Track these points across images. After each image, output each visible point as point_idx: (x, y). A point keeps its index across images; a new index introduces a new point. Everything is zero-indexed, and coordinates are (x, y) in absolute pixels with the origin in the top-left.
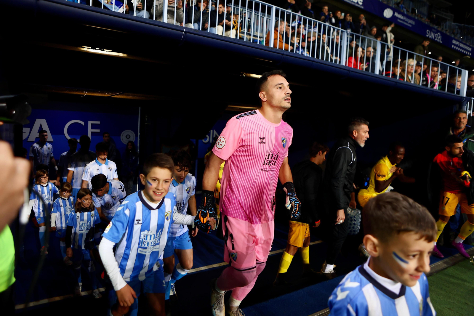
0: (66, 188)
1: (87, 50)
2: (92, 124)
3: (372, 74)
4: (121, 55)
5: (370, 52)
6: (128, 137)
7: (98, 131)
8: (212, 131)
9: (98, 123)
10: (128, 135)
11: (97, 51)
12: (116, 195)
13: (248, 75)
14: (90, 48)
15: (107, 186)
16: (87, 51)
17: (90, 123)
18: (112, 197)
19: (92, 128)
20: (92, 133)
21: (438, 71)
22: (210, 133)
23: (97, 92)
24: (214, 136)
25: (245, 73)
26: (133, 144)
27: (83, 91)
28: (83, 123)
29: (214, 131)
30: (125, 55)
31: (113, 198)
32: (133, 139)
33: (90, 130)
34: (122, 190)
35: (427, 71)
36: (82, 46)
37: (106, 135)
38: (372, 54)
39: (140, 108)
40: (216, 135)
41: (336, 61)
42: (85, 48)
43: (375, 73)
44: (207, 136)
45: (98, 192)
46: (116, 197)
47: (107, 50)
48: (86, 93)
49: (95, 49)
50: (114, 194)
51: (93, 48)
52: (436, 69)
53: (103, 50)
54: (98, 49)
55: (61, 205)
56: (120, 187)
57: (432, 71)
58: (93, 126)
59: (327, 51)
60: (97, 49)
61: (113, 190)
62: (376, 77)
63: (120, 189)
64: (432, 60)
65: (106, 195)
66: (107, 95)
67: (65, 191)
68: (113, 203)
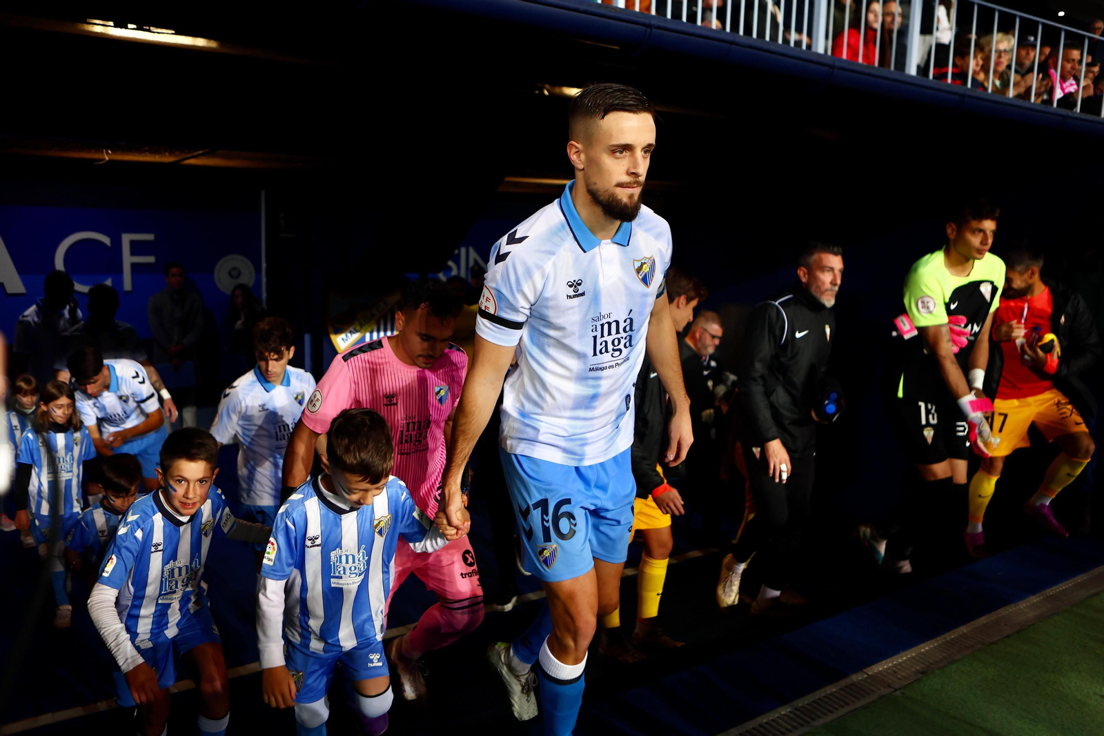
0: (23, 384)
1: (103, 32)
2: (133, 243)
3: (898, 76)
4: (200, 42)
5: (893, 15)
6: (234, 273)
7: (151, 259)
8: (463, 250)
9: (150, 237)
10: (235, 269)
11: (131, 33)
12: (128, 394)
13: (557, 90)
14: (111, 23)
15: (105, 372)
16: (101, 33)
17: (126, 239)
18: (120, 398)
19: (133, 253)
20: (134, 267)
21: (1080, 62)
22: (459, 255)
23: (140, 151)
24: (471, 263)
25: (547, 86)
26: (248, 293)
27: (99, 149)
28: (106, 240)
29: (471, 250)
30: (213, 44)
31: (123, 399)
32: (247, 278)
33: (128, 259)
34: (140, 379)
35: (1050, 62)
36: (89, 20)
37: (174, 270)
38: (898, 20)
39: (263, 194)
40: (476, 262)
41: (798, 43)
42: (96, 26)
43: (907, 72)
44: (450, 263)
45: (88, 386)
46: (127, 397)
47: (159, 30)
48: (107, 153)
49: (126, 28)
50: (124, 391)
51: (121, 24)
52: (1075, 54)
53: (149, 31)
54: (135, 26)
55: (16, 427)
56: (135, 375)
57: (1066, 59)
58: (136, 248)
59: (774, 17)
60: (130, 26)
61: (120, 380)
62: (910, 81)
63: (134, 378)
64: (1066, 31)
65: (106, 394)
66: (167, 159)
67: (20, 393)
68: (125, 412)
